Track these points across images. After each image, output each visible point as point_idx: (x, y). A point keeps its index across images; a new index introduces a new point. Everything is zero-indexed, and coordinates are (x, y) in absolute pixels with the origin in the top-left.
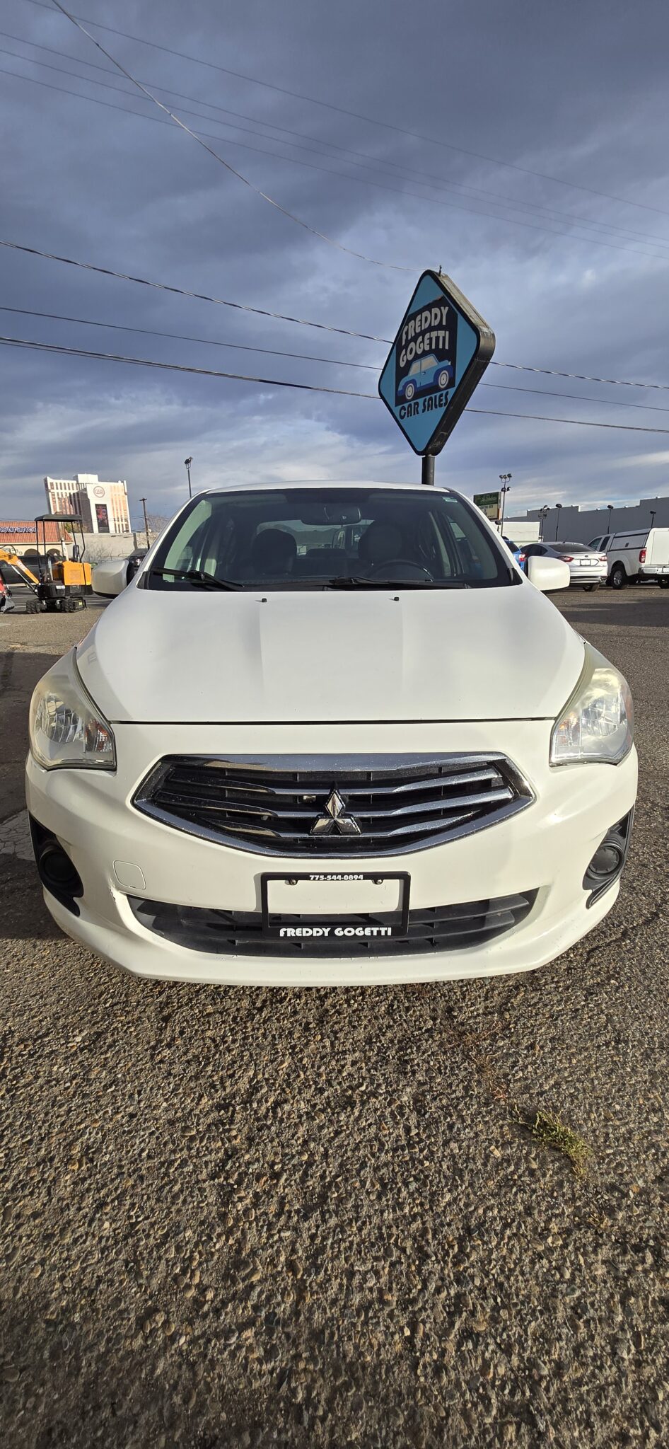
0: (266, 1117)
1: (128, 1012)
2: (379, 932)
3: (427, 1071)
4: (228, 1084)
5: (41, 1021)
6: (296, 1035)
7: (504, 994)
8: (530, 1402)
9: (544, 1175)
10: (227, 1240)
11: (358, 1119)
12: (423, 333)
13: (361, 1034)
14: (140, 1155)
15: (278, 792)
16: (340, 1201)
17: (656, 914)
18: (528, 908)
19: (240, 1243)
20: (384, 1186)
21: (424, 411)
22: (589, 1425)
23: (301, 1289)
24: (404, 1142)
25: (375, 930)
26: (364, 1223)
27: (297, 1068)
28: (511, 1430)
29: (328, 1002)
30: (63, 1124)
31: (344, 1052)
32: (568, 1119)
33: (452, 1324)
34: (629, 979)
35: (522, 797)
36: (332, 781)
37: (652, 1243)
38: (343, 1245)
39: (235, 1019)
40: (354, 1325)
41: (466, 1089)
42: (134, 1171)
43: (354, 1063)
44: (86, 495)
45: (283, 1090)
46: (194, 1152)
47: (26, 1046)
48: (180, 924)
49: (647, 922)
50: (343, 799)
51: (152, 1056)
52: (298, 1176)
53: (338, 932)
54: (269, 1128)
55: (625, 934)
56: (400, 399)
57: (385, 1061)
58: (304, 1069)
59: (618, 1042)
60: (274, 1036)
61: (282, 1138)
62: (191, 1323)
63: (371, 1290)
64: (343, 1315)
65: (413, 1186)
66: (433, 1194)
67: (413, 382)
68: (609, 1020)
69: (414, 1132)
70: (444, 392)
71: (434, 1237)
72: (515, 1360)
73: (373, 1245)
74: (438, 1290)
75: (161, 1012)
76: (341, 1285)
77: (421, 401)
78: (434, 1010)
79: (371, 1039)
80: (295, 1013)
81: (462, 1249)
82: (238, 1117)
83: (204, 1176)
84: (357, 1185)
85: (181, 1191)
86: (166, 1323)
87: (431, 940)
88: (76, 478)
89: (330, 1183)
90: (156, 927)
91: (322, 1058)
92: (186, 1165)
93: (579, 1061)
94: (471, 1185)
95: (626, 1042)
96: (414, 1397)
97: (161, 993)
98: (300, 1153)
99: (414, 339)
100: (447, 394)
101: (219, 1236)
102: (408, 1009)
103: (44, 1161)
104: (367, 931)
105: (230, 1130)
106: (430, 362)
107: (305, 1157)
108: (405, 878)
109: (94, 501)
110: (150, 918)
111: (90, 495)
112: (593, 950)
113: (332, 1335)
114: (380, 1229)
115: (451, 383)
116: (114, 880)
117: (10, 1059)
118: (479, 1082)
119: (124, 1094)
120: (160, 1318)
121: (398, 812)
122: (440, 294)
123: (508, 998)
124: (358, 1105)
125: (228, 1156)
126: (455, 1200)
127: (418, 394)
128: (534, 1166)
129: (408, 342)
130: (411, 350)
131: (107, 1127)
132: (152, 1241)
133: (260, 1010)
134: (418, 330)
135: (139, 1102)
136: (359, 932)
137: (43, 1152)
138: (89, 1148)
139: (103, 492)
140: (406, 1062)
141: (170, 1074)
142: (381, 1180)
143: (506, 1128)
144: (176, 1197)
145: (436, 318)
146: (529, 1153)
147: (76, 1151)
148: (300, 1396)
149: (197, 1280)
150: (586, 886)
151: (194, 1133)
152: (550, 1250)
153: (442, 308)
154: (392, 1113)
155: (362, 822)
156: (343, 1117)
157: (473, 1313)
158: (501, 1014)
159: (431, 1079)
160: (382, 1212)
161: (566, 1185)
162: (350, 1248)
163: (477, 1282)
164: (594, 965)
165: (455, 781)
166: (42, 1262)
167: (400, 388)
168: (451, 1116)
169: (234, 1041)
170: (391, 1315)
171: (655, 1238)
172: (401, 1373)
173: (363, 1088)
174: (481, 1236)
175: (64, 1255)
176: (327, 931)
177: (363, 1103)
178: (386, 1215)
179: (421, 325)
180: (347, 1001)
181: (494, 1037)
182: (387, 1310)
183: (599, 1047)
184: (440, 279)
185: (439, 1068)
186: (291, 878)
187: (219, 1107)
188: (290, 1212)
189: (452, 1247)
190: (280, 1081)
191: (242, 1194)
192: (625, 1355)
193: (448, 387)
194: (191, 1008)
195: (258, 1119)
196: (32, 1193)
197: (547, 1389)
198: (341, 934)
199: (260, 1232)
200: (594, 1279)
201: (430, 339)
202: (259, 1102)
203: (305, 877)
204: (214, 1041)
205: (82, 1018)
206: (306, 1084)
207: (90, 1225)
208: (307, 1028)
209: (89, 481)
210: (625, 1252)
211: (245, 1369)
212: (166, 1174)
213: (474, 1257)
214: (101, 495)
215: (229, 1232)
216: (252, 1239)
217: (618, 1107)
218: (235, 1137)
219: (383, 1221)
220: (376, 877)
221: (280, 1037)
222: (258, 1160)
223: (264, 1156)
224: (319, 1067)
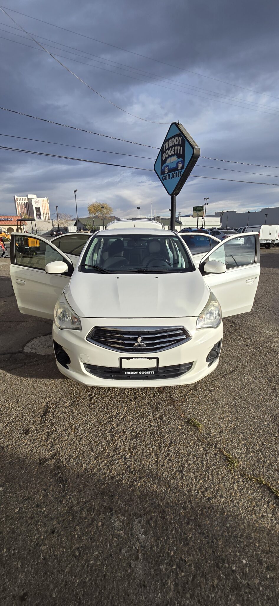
0: (121, 420)
1: (81, 397)
2: (151, 373)
3: (163, 410)
4: (110, 413)
5: (56, 399)
6: (128, 402)
7: (186, 392)
8: (182, 470)
9: (191, 432)
10: (114, 444)
11: (145, 421)
12: (172, 147)
13: (146, 402)
14: (90, 428)
15: (125, 336)
16: (141, 437)
17: (234, 371)
18: (191, 367)
19: (117, 445)
20: (151, 434)
21: (172, 178)
22: (194, 473)
23: (132, 453)
24: (157, 425)
25: (150, 372)
26: (146, 441)
27: (129, 409)
28: (177, 474)
29: (137, 394)
30: (68, 422)
31: (141, 406)
32: (199, 420)
33: (166, 458)
34: (222, 388)
35: (188, 337)
36: (139, 333)
37: (215, 444)
38: (141, 445)
39: (111, 398)
40: (144, 459)
41: (173, 414)
42: (89, 432)
43: (144, 408)
44: (31, 203)
45: (125, 414)
46: (103, 428)
47: (54, 405)
48: (97, 371)
49: (231, 373)
50: (142, 338)
51: (89, 407)
52: (130, 432)
53: (140, 373)
54: (122, 423)
55: (223, 376)
56: (163, 173)
57: (152, 408)
58: (131, 410)
59: (215, 403)
60: (122, 402)
61: (126, 425)
62: (107, 459)
63: (148, 453)
64: (141, 457)
65: (158, 434)
66: (163, 436)
67: (168, 166)
68: (214, 398)
69: (159, 423)
70: (180, 171)
71: (163, 443)
72: (180, 464)
73: (148, 445)
74: (163, 453)
75: (90, 396)
76: (141, 452)
77: (171, 174)
78: (166, 396)
79: (149, 403)
80: (128, 396)
81: (169, 446)
82: (114, 420)
83: (106, 432)
84: (145, 434)
85: (101, 435)
86: (101, 459)
87: (165, 375)
88: (27, 196)
89: (138, 434)
90: (91, 372)
91: (135, 407)
92: (102, 430)
93: (204, 408)
94: (173, 434)
95: (218, 403)
96: (157, 469)
97: (89, 392)
98: (130, 428)
99: (168, 149)
100: (181, 171)
101: (111, 444)
102: (159, 396)
103: (65, 430)
104: (148, 373)
105: (112, 423)
106: (175, 158)
107: (132, 428)
108: (157, 358)
109: (35, 206)
110: (89, 370)
111: (33, 203)
112: (213, 380)
113: (139, 460)
114: (150, 442)
115: (183, 168)
116: (81, 359)
117: (50, 408)
118: (177, 413)
119: (83, 416)
120: (100, 458)
121: (156, 341)
122: (179, 132)
123: (187, 393)
124: (145, 418)
125: (112, 428)
126: (169, 437)
127: (170, 171)
128: (189, 430)
129: (166, 150)
130: (167, 153)
131: (80, 423)
132: (95, 445)
133: (118, 396)
134: (170, 146)
135: (87, 417)
136: (145, 373)
137: (64, 428)
138: (76, 427)
139: (38, 202)
140: (158, 408)
141: (95, 411)
142: (151, 433)
143: (183, 422)
144: (100, 437)
145: (177, 141)
146: (188, 427)
147: (73, 428)
148: (132, 470)
149: (107, 452)
150: (207, 361)
151: (103, 424)
152: (191, 446)
153: (179, 137)
154: (154, 419)
155: (146, 344)
156: (141, 420)
157: (171, 456)
158: (185, 397)
159: (165, 412)
160: (151, 439)
161: (196, 434)
162: (143, 445)
163: (173, 451)
164: (213, 384)
165: (170, 333)
166: (70, 449)
167: (163, 168)
168: (169, 420)
169: (111, 403)
170: (152, 457)
171: (216, 443)
172: (154, 466)
173: (146, 414)
174: (174, 443)
175: (75, 447)
176: (137, 372)
177: (146, 417)
178: (152, 439)
179: (171, 144)
180: (142, 394)
181: (182, 402)
182: (152, 456)
183: (210, 404)
184: (179, 126)
185: (167, 410)
186: (128, 358)
187: (109, 418)
188: (128, 439)
189: (167, 445)
190: (124, 412)
191: (116, 436)
192: (204, 463)
193: (181, 169)
194: (98, 395)
195: (119, 421)
196: (64, 436)
197: (186, 468)
198: (141, 373)
199: (121, 443)
200: (200, 451)
201: (175, 149)
202: (119, 417)
203: (132, 358)
204: (106, 403)
205: (68, 398)
206: (131, 413)
207: (80, 442)
208: (131, 400)
209: (33, 197)
210: (208, 446)
211: (120, 466)
212: (97, 432)
213: (172, 447)
214: (38, 203)
215: (114, 443)
216: (119, 444)
217: (212, 418)
218: (114, 425)
219: (151, 441)
220: (150, 358)
221: (124, 402)
222: (120, 429)
223: (121, 428)
224: (135, 409)
